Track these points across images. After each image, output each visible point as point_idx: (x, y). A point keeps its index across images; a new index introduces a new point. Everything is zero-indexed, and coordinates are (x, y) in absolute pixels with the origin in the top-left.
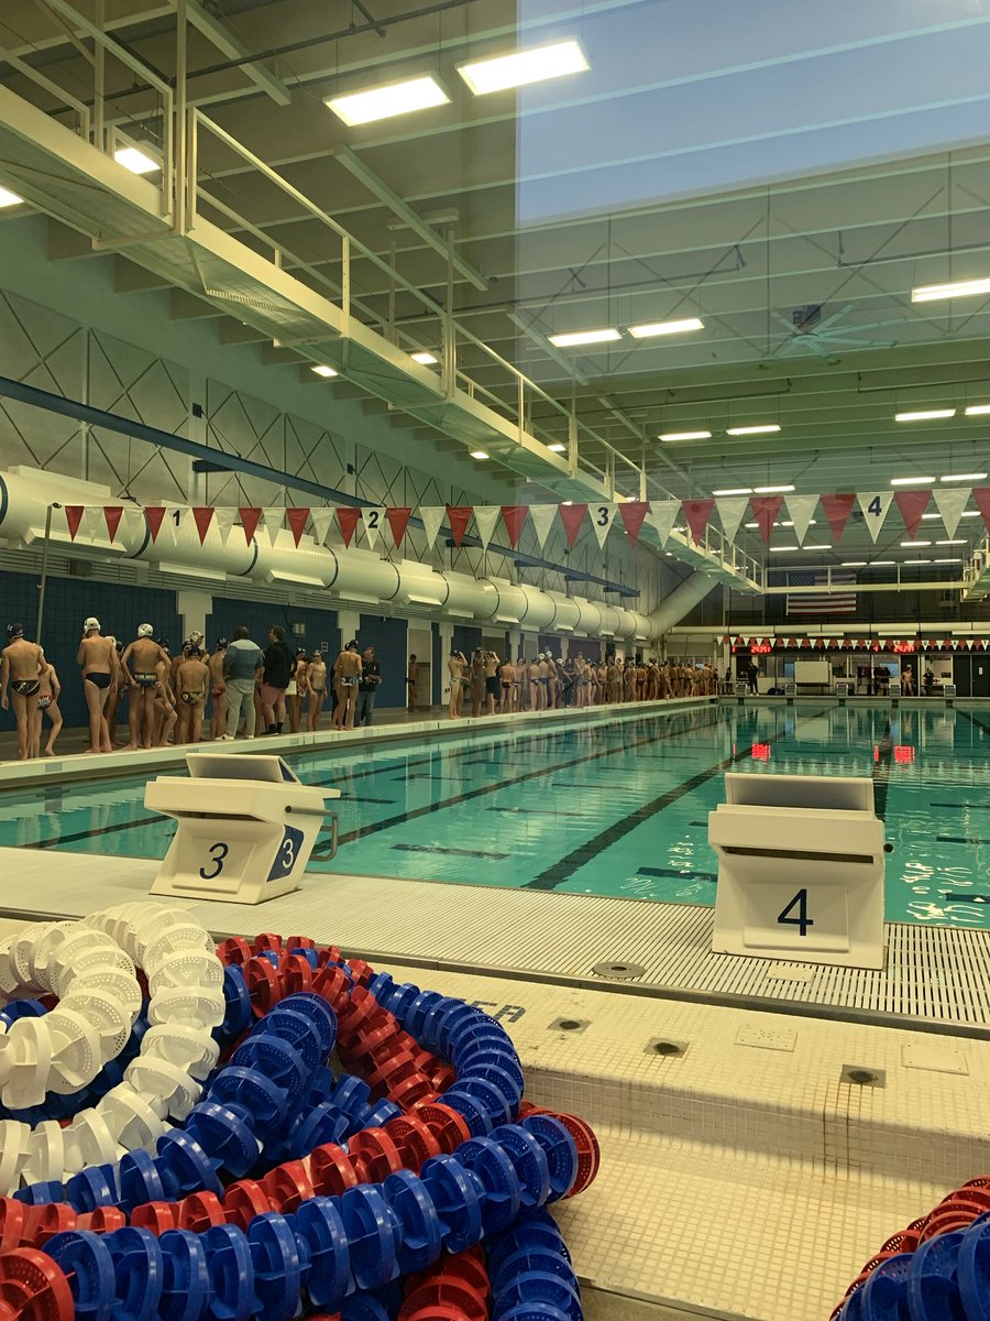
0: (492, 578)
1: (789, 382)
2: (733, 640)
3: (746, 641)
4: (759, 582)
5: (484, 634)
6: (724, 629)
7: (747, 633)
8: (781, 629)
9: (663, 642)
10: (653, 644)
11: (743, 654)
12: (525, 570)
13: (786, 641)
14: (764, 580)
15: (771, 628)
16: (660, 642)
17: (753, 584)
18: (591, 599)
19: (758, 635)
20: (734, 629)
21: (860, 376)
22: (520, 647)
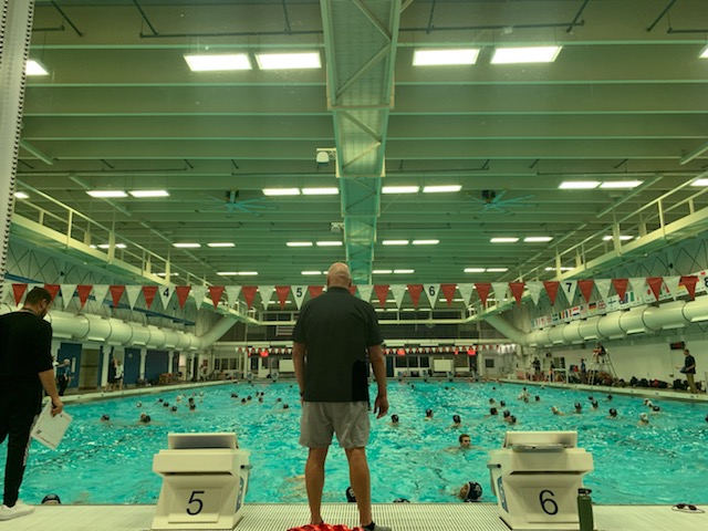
0: (87, 315)
1: (241, 223)
2: (250, 349)
3: (257, 350)
4: (257, 319)
5: (84, 347)
6: (244, 343)
7: (257, 345)
8: (273, 343)
9: (212, 351)
10: (206, 352)
11: (254, 357)
12: (118, 311)
13: (276, 351)
14: (261, 317)
15: (268, 343)
16: (211, 350)
17: (253, 320)
18: (160, 326)
19: (262, 346)
20: (250, 343)
21: (272, 224)
22: (111, 355)
